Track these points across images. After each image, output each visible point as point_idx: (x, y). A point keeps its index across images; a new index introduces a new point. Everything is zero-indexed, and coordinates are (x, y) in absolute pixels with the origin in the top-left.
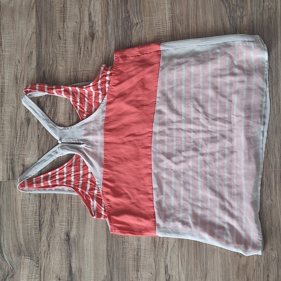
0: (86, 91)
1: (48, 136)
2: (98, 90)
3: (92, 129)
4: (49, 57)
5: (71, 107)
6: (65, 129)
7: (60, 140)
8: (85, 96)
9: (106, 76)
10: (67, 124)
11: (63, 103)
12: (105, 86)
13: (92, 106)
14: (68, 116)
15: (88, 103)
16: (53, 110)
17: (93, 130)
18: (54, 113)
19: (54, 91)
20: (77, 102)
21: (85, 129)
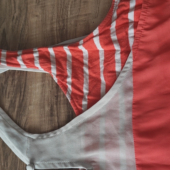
0: (85, 52)
1: (6, 158)
2: (111, 42)
3: (103, 132)
4: (13, 5)
5: (55, 89)
6: (42, 138)
7: (32, 164)
8: (83, 64)
9: (127, 11)
10: (46, 126)
11: (39, 84)
12: (127, 34)
13: (100, 81)
14: (47, 109)
15: (90, 77)
16: (18, 99)
17: (105, 136)
18: (20, 106)
19: (19, 60)
20: (67, 77)
21: (87, 135)
